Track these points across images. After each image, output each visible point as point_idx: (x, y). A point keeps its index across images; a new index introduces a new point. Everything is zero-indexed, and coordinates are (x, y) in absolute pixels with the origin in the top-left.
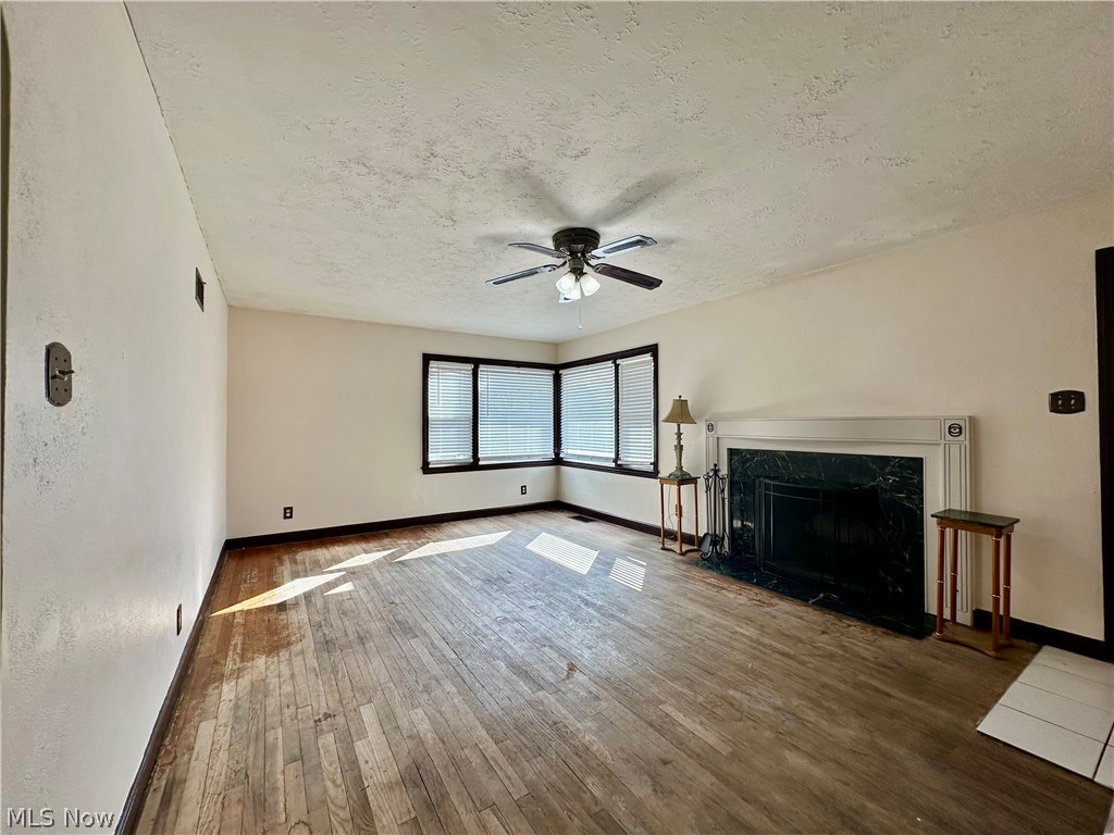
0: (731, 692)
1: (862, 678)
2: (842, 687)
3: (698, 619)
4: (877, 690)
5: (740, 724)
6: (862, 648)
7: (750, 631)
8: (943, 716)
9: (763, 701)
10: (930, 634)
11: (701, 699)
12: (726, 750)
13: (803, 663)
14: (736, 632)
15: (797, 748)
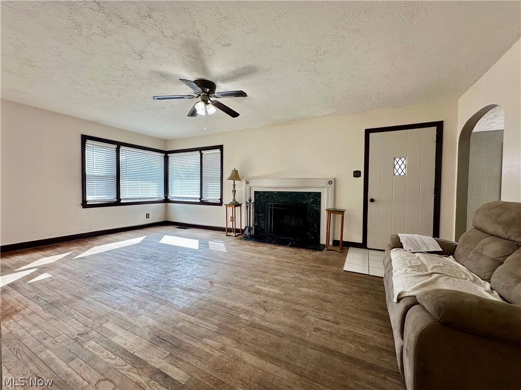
0: (276, 277)
1: (311, 264)
2: (308, 268)
3: (253, 257)
4: (317, 266)
5: (283, 285)
6: (308, 256)
7: (273, 258)
8: (335, 269)
9: (287, 276)
10: (324, 249)
11: (267, 281)
12: (283, 293)
13: (294, 264)
14: (269, 259)
15: (303, 287)
